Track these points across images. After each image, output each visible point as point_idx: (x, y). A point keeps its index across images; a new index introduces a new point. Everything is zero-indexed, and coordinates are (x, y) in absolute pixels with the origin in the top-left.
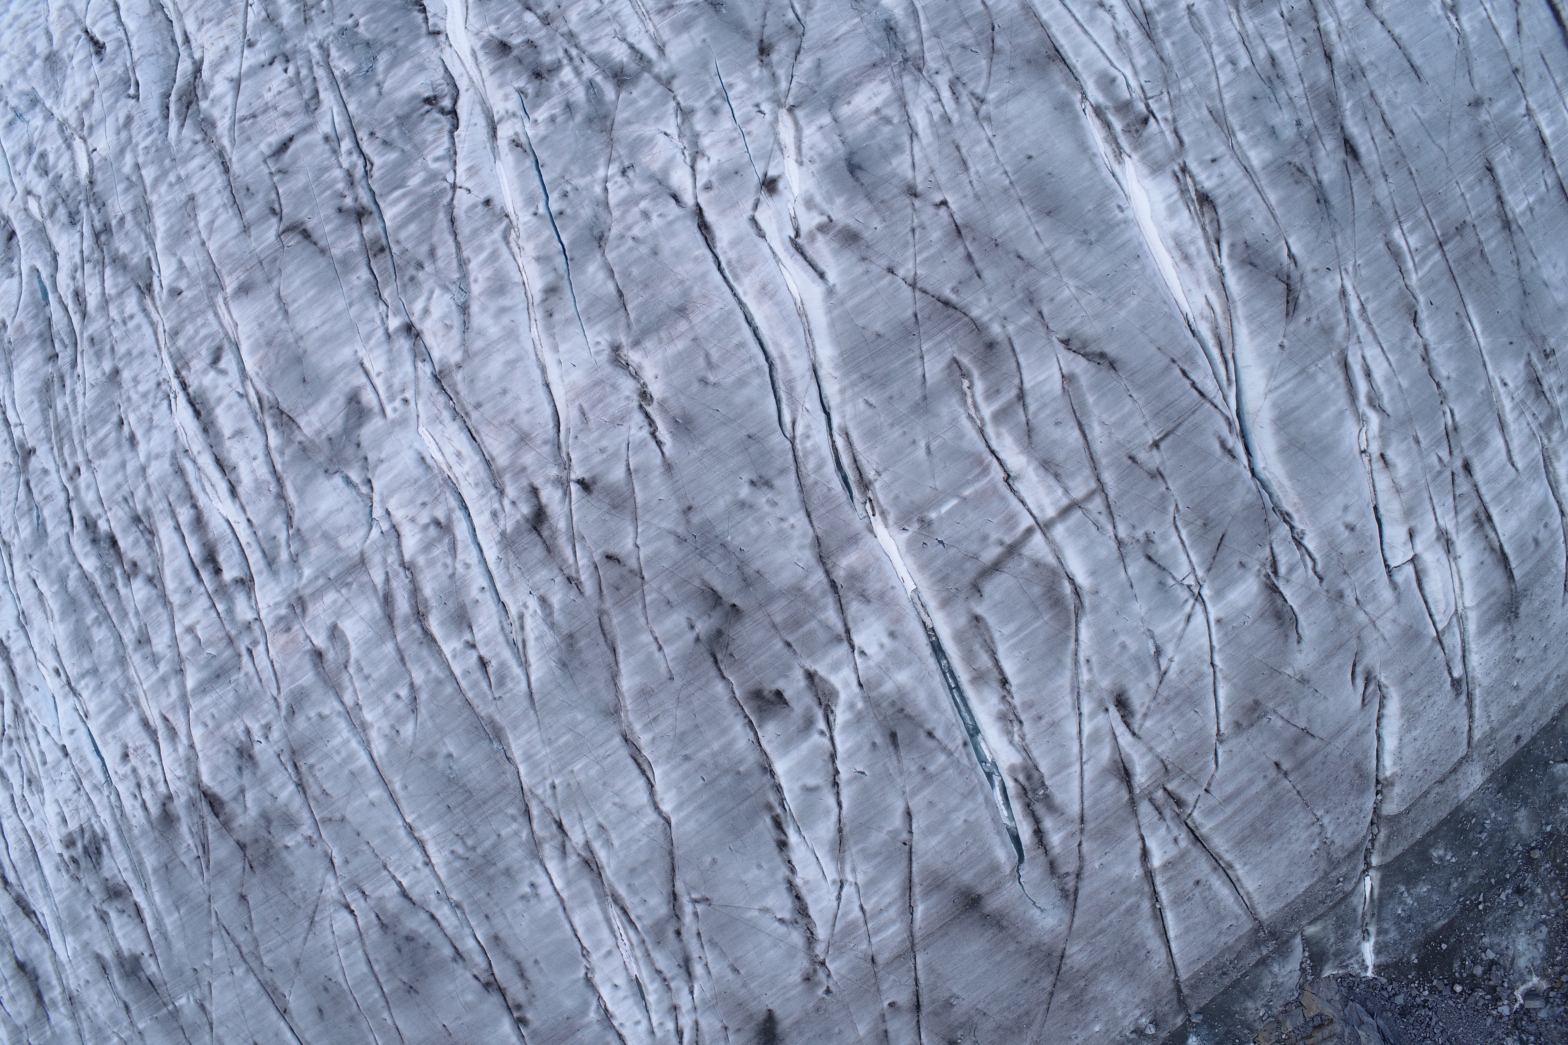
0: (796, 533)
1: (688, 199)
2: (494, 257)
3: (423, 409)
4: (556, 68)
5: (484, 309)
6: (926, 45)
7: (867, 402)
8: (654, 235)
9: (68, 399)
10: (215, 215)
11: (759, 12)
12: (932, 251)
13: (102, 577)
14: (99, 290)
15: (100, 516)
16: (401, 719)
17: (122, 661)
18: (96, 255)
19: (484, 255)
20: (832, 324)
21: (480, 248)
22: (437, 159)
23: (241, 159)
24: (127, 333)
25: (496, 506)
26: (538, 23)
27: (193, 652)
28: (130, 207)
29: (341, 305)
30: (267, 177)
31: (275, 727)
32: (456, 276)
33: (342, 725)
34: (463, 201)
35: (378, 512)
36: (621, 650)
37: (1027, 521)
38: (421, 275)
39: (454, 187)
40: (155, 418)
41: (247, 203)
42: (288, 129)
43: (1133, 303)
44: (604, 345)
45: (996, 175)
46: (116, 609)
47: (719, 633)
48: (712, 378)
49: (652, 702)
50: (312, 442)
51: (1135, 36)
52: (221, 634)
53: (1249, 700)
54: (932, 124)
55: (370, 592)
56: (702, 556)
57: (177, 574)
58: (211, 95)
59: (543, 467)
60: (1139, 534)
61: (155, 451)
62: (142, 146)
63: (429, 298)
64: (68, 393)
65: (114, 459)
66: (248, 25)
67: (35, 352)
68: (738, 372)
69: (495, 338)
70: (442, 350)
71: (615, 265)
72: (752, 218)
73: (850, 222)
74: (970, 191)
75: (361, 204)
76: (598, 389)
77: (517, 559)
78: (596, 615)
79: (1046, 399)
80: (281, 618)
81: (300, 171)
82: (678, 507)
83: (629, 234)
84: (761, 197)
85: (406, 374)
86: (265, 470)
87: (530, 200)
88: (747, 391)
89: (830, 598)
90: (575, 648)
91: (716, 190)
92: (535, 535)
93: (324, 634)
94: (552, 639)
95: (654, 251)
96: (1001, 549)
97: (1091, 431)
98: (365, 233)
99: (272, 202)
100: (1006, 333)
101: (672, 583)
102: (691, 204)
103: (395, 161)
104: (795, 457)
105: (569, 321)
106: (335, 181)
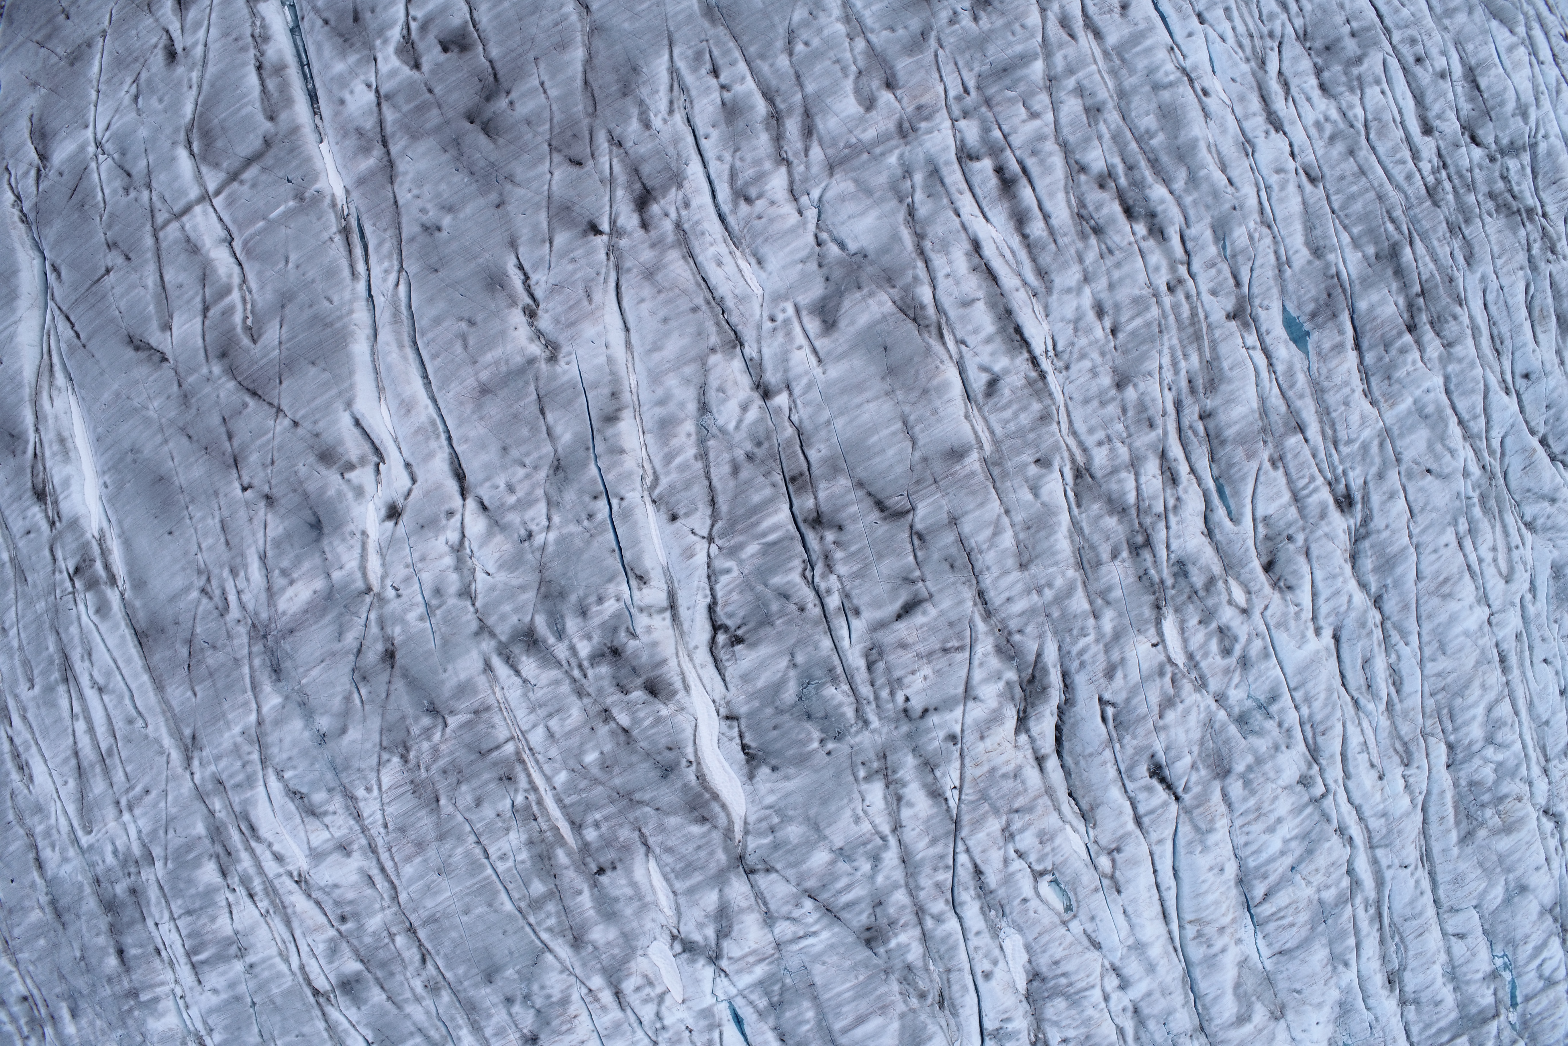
0: (407, 185)
1: (471, 503)
2: (669, 458)
3: (755, 310)
4: (596, 657)
5: (682, 405)
6: (245, 651)
8: (504, 467)
9: (1183, 364)
11: (392, 698)
12: (259, 442)
13: (1144, 179)
14: (1143, 479)
15: (1144, 239)
16: (805, 24)
17: (1122, 94)
18: (1148, 520)
19: (678, 460)
20: (351, 373)
21: (682, 468)
22: (728, 571)
23: (961, 602)
24: (1105, 425)
25: (684, 213)
26: (615, 712)
27: (1032, 94)
28: (1104, 569)
29: (839, 423)
30: (928, 577)
31: (945, 22)
32: (711, 443)
33: (869, 20)
34: (700, 521)
35: (811, 214)
36: (579, 82)
37: (218, 201)
38: (749, 446)
39: (710, 540)
40: (1070, 331)
41: (953, 551)
42: (902, 628)
43: (106, 396)
44: (562, 362)
45: (198, 515)
46: (1126, 144)
47: (488, 99)
48: (463, 325)
49: (557, 39)
50: (880, 286)
51: (76, 656)
52: (997, 109)
53: (78, 65)
54: (245, 566)
55: (826, 139)
56: (492, 164)
57: (1048, 170)
58: (1001, 685)
59: (633, 247)
60: (133, 194)
61: (1071, 296)
62: (1090, 638)
63: (740, 421)
64: (1183, 373)
65: (1124, 294)
66: (957, 764)
67: (1229, 426)
68: (438, 331)
69: (671, 374)
70: (729, 367)
71: (544, 440)
72: (414, 482)
73: (325, 472)
74: (222, 500)
75: (816, 532)
76: (572, 318)
77: (668, 162)
78: (599, 112)
79: (186, 307)
80: (927, 119)
81: (888, 579)
82: (508, 208)
83: (528, 470)
84: (403, 501)
85: (769, 346)
86: (936, 263)
87: (626, 514)
88: (433, 313)
89: (389, 132)
90: (622, 84)
91: (442, 510)
92: (648, 184)
93: (880, 103)
94: (644, 92)
95: (506, 451)
96: (242, 177)
97: (155, 280)
98: (812, 499)
99: (922, 548)
100: (209, 366)
101: (523, 141)
102: (470, 500)
103: (775, 575)
104: (400, 254)
105: (595, 386)
106: (845, 562)
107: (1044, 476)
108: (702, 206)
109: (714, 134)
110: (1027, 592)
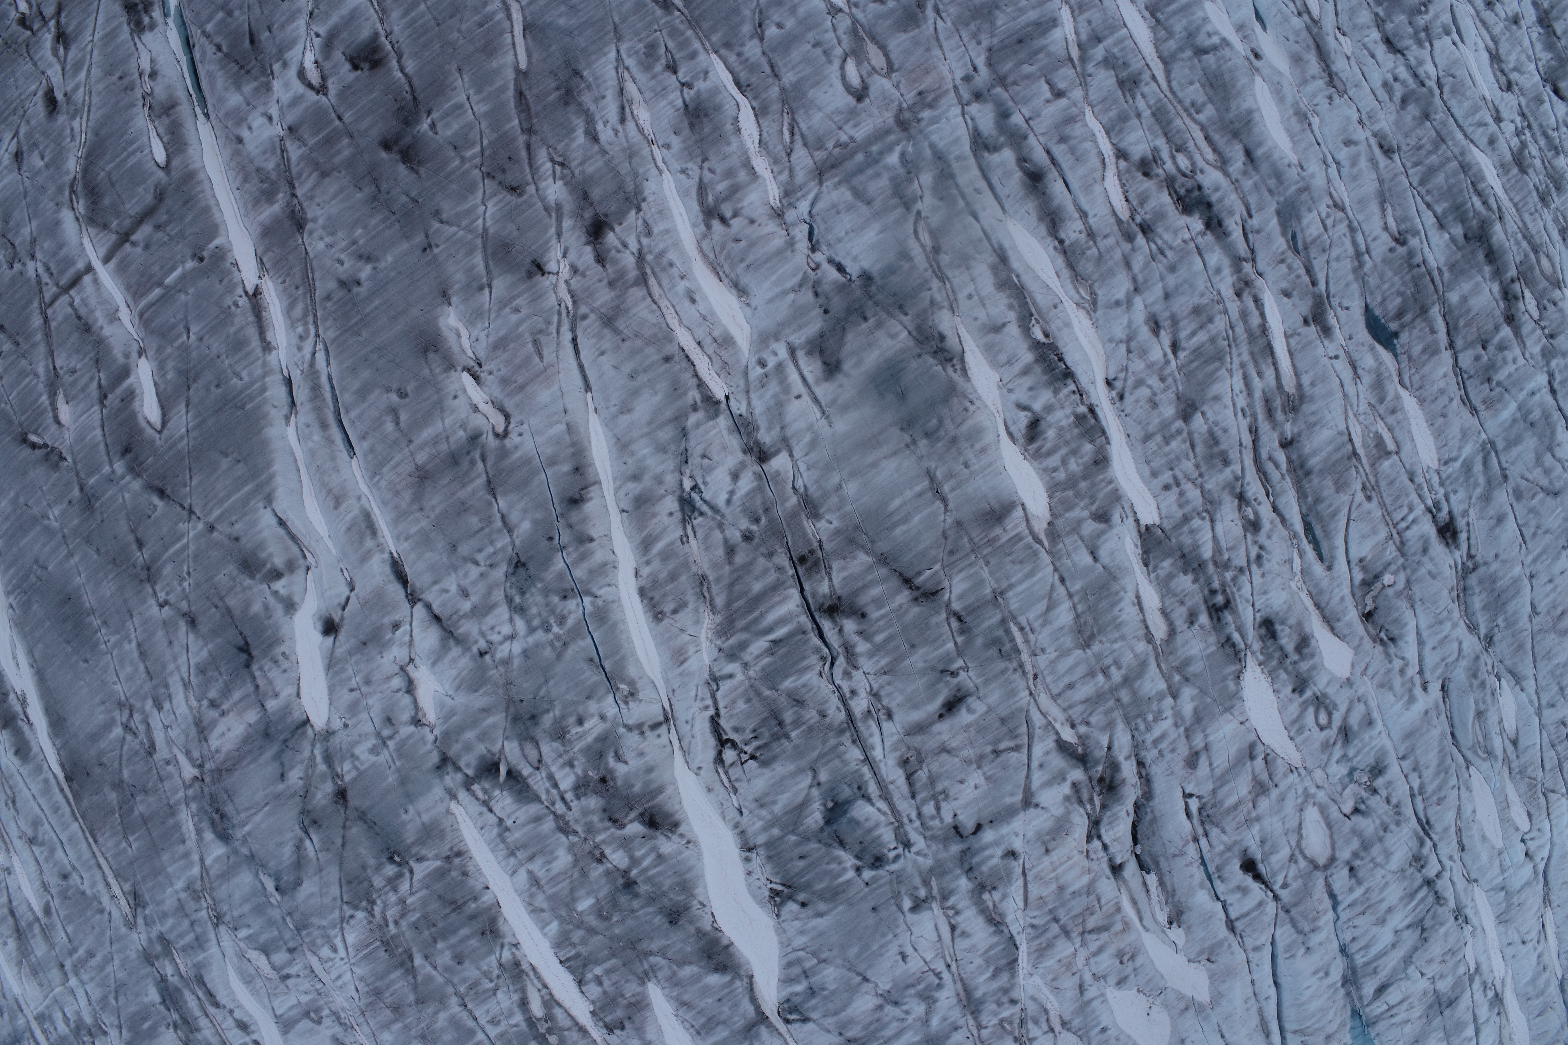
0: (319, 233)
1: (420, 613)
4: (581, 788)
5: (660, 478)
8: (453, 567)
9: (1257, 383)
11: (349, 844)
12: (172, 551)
14: (1219, 526)
15: (1201, 234)
18: (1229, 576)
19: (661, 545)
20: (269, 463)
22: (731, 676)
23: (1013, 693)
25: (647, 240)
26: (608, 851)
27: (1055, 68)
29: (852, 487)
30: (973, 666)
32: (699, 521)
35: (801, 231)
36: (511, 94)
41: (1000, 632)
42: (946, 730)
44: (514, 434)
45: (113, 639)
46: (1170, 121)
47: (407, 122)
48: (394, 397)
49: (482, 45)
50: (890, 314)
52: (1015, 88)
54: (170, 697)
55: (812, 138)
56: (415, 200)
58: (1066, 787)
59: (588, 288)
61: (1119, 311)
62: (1170, 721)
63: (732, 493)
64: (1258, 394)
65: (1182, 304)
66: (1020, 882)
67: (1314, 453)
68: (365, 405)
69: (644, 441)
70: (714, 427)
71: (499, 531)
72: (352, 589)
73: (248, 582)
74: (137, 620)
75: (834, 622)
76: (520, 380)
77: (623, 182)
78: (536, 128)
79: (82, 396)
80: (931, 106)
81: (923, 672)
82: (436, 251)
83: (482, 569)
84: (340, 612)
85: (761, 397)
86: (956, 281)
87: (602, 615)
88: (357, 384)
89: (294, 170)
90: (563, 91)
91: (387, 620)
92: (601, 210)
93: (873, 91)
94: (587, 99)
95: (454, 547)
96: (134, 238)
97: (47, 367)
98: (826, 582)
99: (962, 632)
100: (111, 464)
101: (449, 168)
102: (419, 608)
103: (786, 677)
104: (315, 316)
105: (553, 461)
106: (871, 655)
107: (1103, 532)
108: (667, 232)
109: (676, 142)
110: (1092, 674)
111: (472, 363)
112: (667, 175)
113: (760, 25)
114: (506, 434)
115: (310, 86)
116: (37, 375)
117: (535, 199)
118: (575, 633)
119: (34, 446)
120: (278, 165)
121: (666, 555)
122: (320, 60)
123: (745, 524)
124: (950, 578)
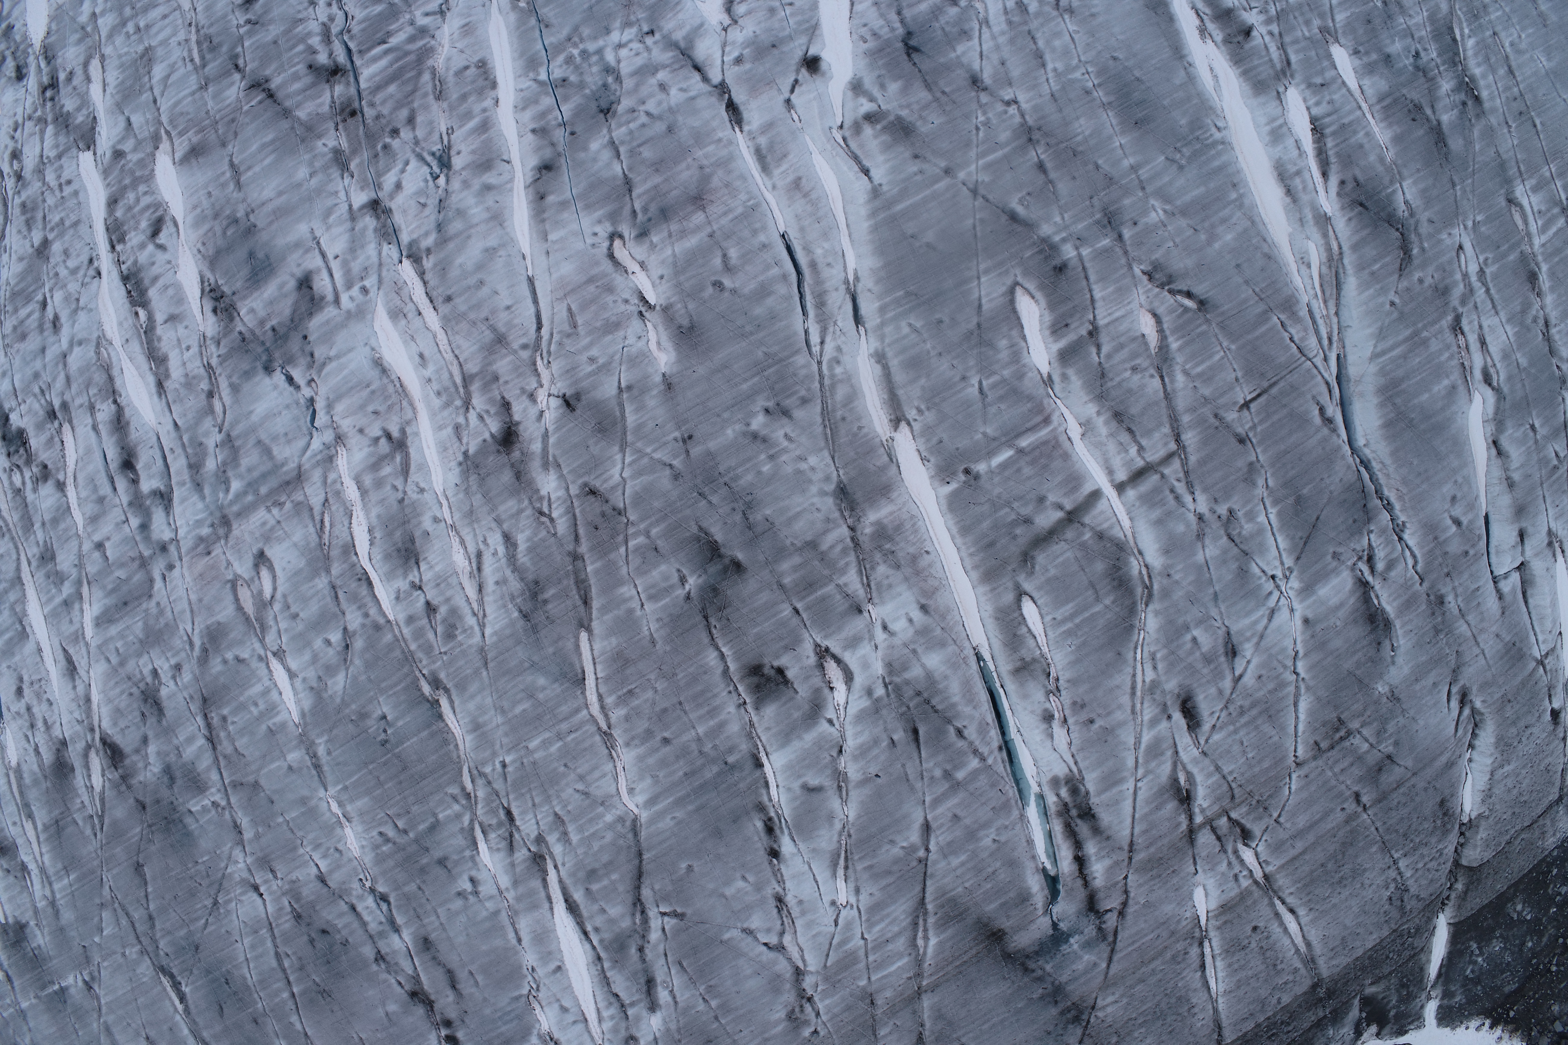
0: (817, 476)
1: (714, 73)
2: (483, 128)
3: (385, 301)
5: (466, 185)
7: (910, 325)
8: (672, 111)
10: (172, 68)
12: (998, 154)
14: (38, 152)
15: (13, 410)
16: (330, 669)
19: (471, 126)
20: (877, 229)
21: (467, 117)
22: (426, 14)
23: (207, 8)
24: (62, 200)
25: (459, 420)
27: (101, 573)
28: (81, 59)
29: (301, 174)
30: (234, 29)
31: (186, 668)
33: (263, 671)
34: (452, 63)
35: (321, 420)
36: (595, 604)
41: (208, 56)
45: (1077, 75)
46: (21, 518)
47: (714, 591)
48: (727, 282)
50: (253, 332)
52: (133, 554)
53: (1331, 719)
54: (1006, 11)
55: (304, 515)
57: (90, 480)
61: (80, 337)
63: (403, 171)
65: (33, 343)
68: (761, 278)
69: (475, 220)
70: (412, 232)
71: (623, 143)
72: (788, 101)
73: (904, 113)
74: (1046, 90)
75: (335, 62)
76: (592, 288)
77: (480, 486)
78: (568, 559)
79: (1122, 339)
80: (201, 539)
81: (271, 21)
82: (677, 434)
83: (642, 108)
84: (800, 78)
85: (368, 258)
86: (198, 363)
87: (531, 64)
88: (770, 301)
89: (852, 558)
90: (541, 597)
91: (747, 66)
92: (504, 459)
93: (249, 561)
94: (515, 585)
95: (670, 130)
96: (1060, 515)
97: (1172, 381)
98: (336, 94)
99: (236, 56)
100: (1080, 257)
101: (663, 526)
102: (716, 78)
103: (380, 14)
104: (822, 384)
105: (563, 205)
106: (309, 34)
107: (119, 142)
108: (441, 428)
109: (427, 523)
110: (148, 27)
111: (647, 314)
112: (439, 490)
113: (347, 646)
114: (612, 237)
115: (838, 661)
116: (1186, 373)
117: (570, 478)
118: (559, 48)
119: (1189, 295)
120: (873, 568)
121: (468, 115)
122: (826, 691)
123: (395, 143)
124: (238, 100)
